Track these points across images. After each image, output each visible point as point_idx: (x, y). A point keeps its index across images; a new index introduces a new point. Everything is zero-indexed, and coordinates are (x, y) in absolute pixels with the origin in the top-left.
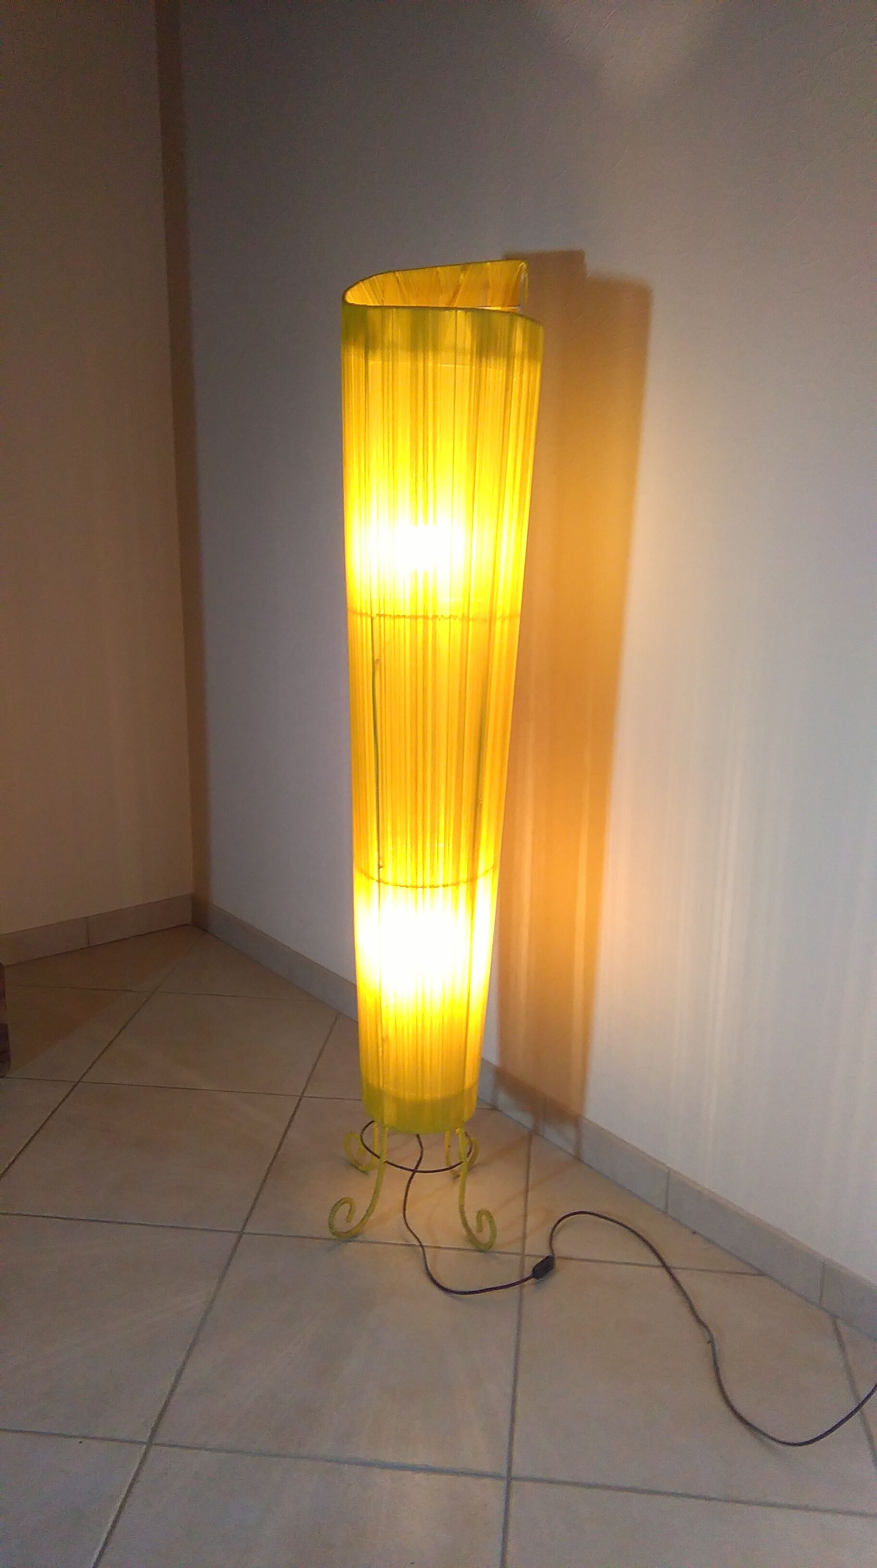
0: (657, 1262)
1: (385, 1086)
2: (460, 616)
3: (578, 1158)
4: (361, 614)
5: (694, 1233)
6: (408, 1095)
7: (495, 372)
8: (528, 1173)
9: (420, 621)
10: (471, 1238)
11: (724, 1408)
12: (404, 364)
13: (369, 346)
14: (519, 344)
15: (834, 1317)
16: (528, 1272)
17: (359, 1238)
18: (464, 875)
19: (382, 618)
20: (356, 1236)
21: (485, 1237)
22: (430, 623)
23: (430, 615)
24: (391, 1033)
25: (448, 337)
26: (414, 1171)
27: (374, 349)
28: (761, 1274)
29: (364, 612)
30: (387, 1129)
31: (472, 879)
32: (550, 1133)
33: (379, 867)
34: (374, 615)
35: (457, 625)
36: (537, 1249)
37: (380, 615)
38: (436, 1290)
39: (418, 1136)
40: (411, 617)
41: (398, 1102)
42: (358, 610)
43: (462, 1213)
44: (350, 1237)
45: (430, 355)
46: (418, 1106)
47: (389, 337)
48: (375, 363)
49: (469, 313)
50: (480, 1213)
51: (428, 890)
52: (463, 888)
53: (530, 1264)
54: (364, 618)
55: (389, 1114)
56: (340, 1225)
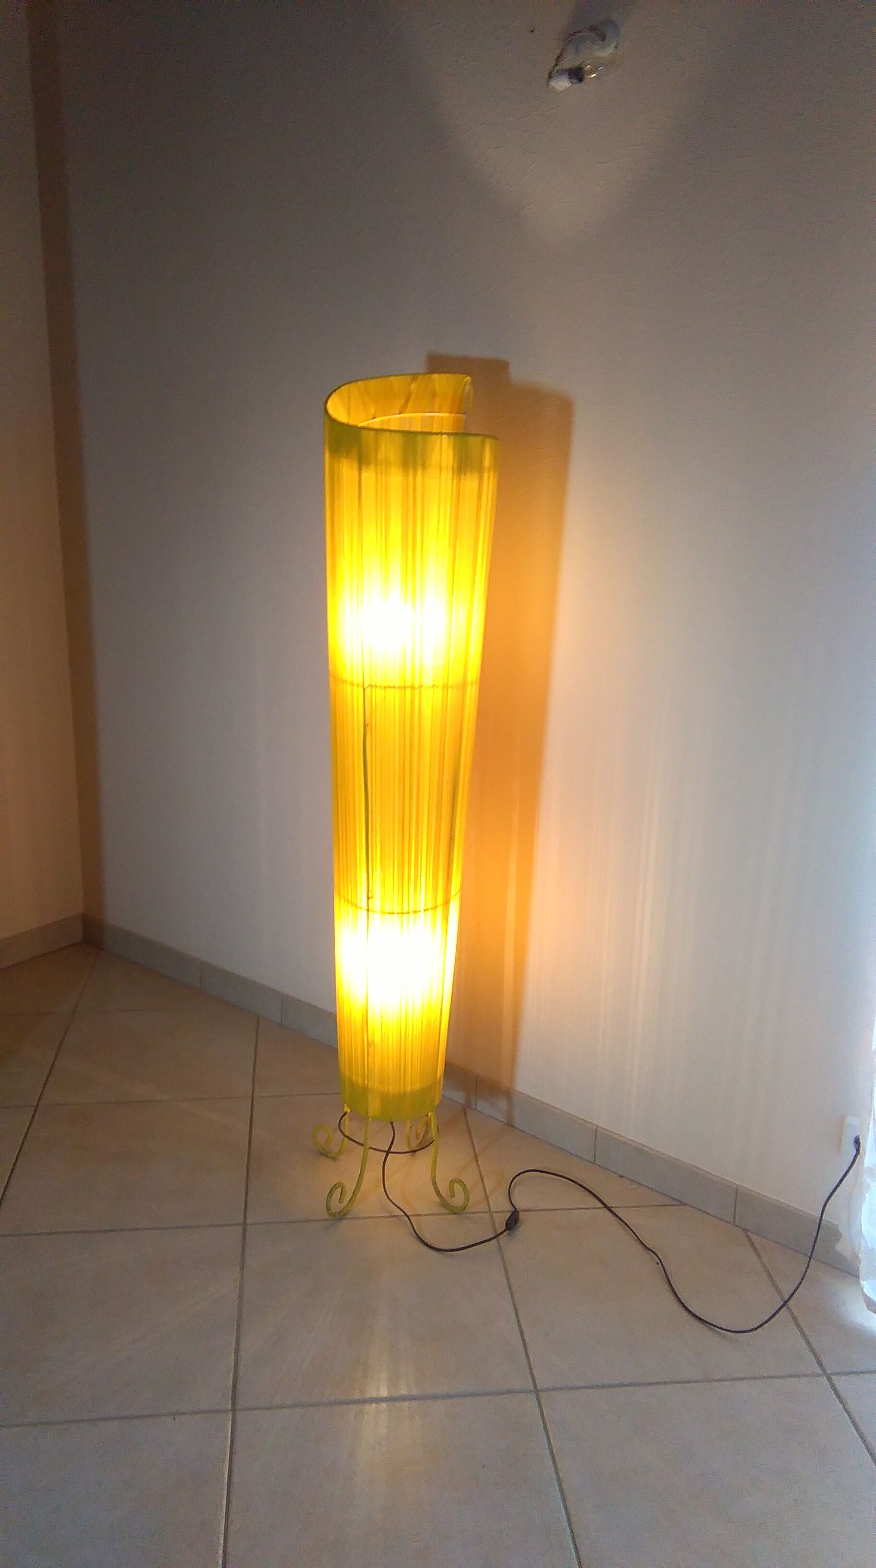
0: (601, 1205)
1: (370, 1084)
2: (441, 684)
3: (510, 1124)
4: (352, 684)
5: (621, 1177)
6: (392, 1089)
7: (470, 483)
8: (473, 1143)
9: (408, 691)
10: (444, 1203)
11: (685, 1313)
12: (396, 478)
13: (363, 461)
14: (487, 461)
15: (745, 1230)
16: (501, 1227)
17: (349, 1216)
18: (440, 900)
19: (374, 688)
20: (346, 1214)
21: (458, 1200)
22: (417, 692)
23: (417, 686)
24: (377, 1039)
25: (434, 458)
26: (388, 1152)
27: (368, 464)
28: (682, 1203)
29: (355, 682)
30: (370, 1119)
31: (447, 903)
32: (482, 1106)
33: (368, 898)
34: (366, 685)
35: (439, 693)
36: (500, 1204)
37: (371, 686)
38: (430, 1251)
39: (392, 1123)
40: (399, 687)
41: (385, 1098)
42: (349, 680)
43: (434, 1183)
44: (341, 1216)
45: (419, 472)
46: (401, 1098)
47: (381, 455)
48: (368, 476)
49: (452, 437)
50: (452, 1182)
51: (412, 915)
52: (440, 910)
53: (501, 1221)
54: (355, 688)
55: (374, 1107)
56: (336, 1206)
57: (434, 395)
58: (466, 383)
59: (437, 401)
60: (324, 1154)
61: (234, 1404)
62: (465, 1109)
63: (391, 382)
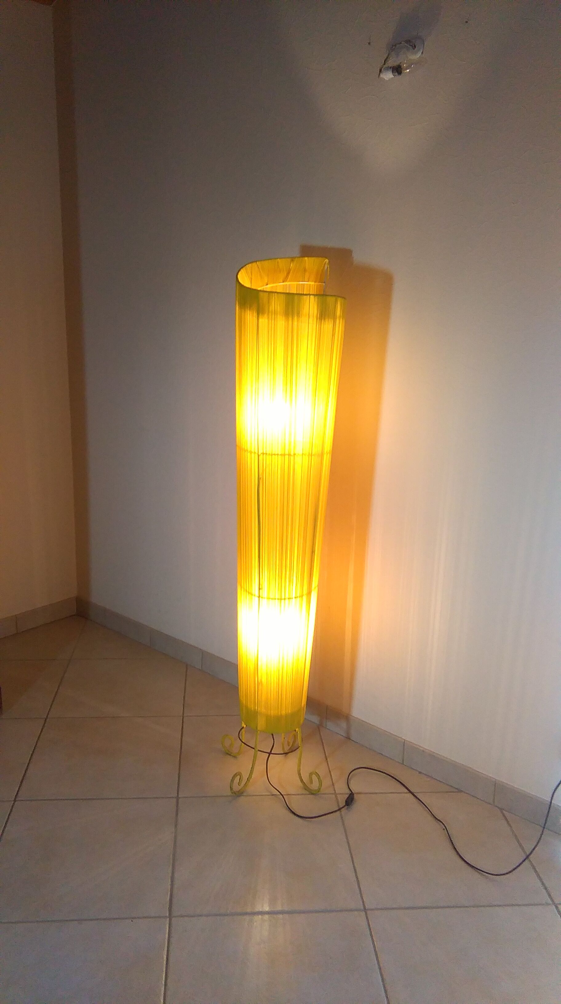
0: (406, 791)
1: (259, 709)
2: (308, 454)
3: (348, 738)
4: (251, 452)
5: (420, 773)
6: (273, 713)
7: (328, 326)
8: (324, 748)
9: (287, 457)
10: (306, 787)
11: (463, 863)
12: (281, 322)
13: (260, 311)
14: (339, 312)
15: (501, 810)
16: (342, 804)
17: (245, 794)
18: (305, 592)
19: (265, 455)
20: (242, 793)
21: (315, 785)
22: (292, 458)
23: (292, 454)
24: (264, 680)
25: (305, 310)
26: (270, 754)
27: (263, 313)
28: (460, 791)
29: (253, 451)
30: (259, 732)
31: (309, 593)
32: (330, 725)
33: (259, 589)
34: (260, 454)
35: (306, 459)
36: (342, 789)
37: (263, 454)
38: (297, 818)
39: (272, 735)
40: (281, 455)
41: (268, 718)
42: (249, 450)
43: (299, 774)
44: (239, 794)
45: (296, 318)
46: (278, 718)
47: (272, 308)
48: (263, 321)
49: (316, 297)
50: (311, 774)
51: (287, 601)
52: (305, 597)
53: (342, 800)
54: (253, 454)
55: (261, 724)
56: (236, 788)
57: (305, 270)
58: (325, 263)
59: (307, 274)
60: (228, 754)
61: (170, 914)
62: (319, 727)
63: (278, 262)
